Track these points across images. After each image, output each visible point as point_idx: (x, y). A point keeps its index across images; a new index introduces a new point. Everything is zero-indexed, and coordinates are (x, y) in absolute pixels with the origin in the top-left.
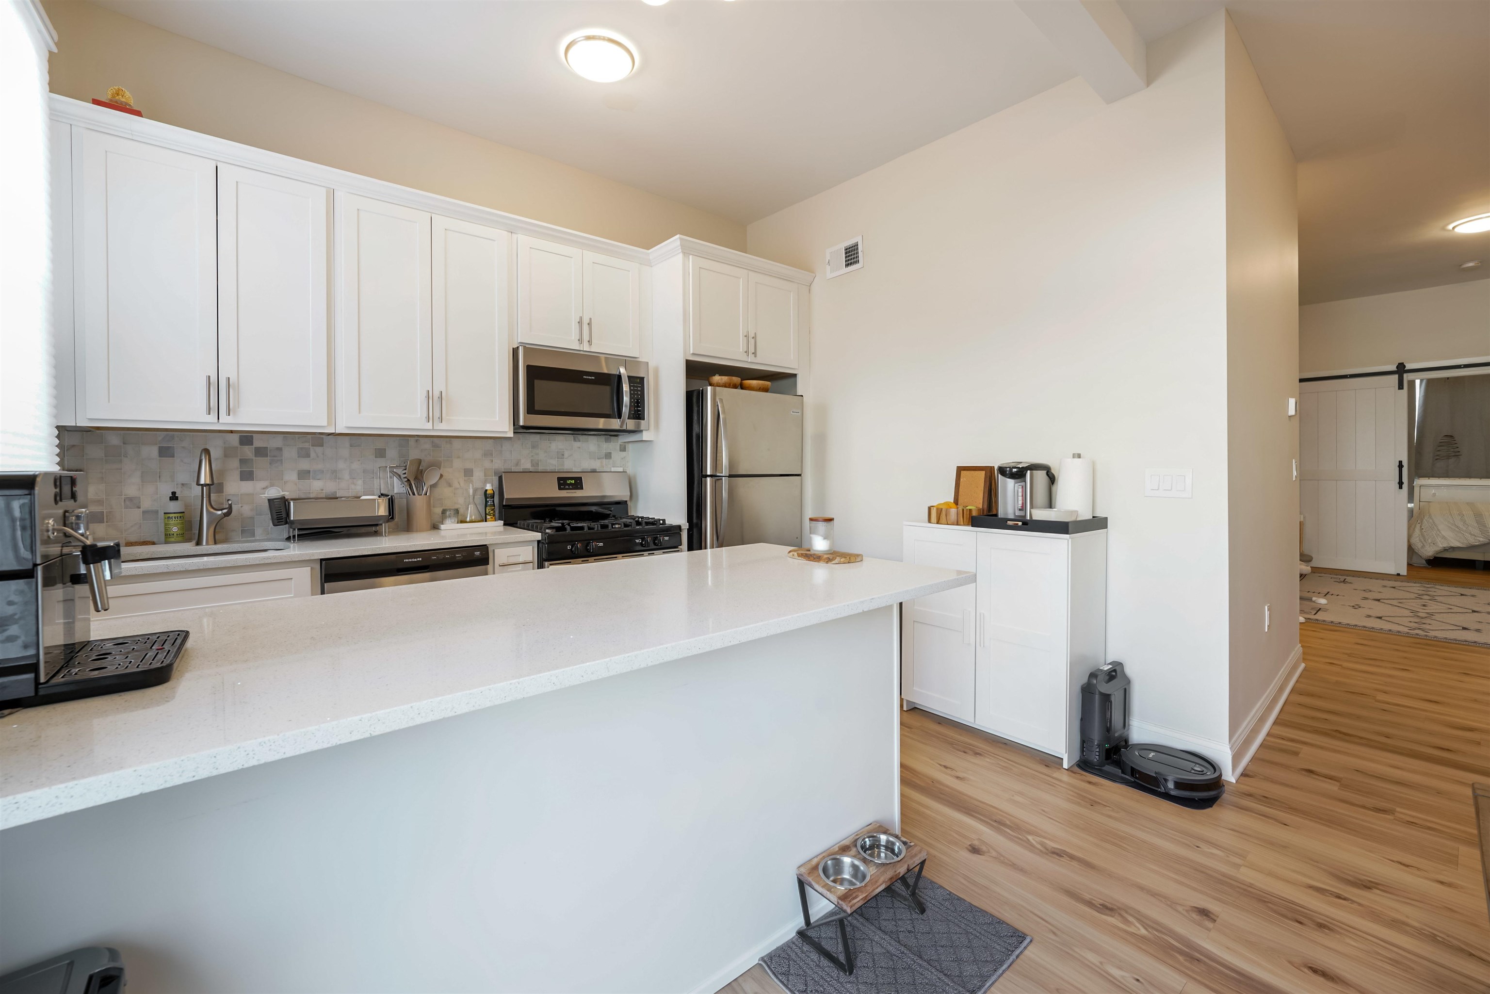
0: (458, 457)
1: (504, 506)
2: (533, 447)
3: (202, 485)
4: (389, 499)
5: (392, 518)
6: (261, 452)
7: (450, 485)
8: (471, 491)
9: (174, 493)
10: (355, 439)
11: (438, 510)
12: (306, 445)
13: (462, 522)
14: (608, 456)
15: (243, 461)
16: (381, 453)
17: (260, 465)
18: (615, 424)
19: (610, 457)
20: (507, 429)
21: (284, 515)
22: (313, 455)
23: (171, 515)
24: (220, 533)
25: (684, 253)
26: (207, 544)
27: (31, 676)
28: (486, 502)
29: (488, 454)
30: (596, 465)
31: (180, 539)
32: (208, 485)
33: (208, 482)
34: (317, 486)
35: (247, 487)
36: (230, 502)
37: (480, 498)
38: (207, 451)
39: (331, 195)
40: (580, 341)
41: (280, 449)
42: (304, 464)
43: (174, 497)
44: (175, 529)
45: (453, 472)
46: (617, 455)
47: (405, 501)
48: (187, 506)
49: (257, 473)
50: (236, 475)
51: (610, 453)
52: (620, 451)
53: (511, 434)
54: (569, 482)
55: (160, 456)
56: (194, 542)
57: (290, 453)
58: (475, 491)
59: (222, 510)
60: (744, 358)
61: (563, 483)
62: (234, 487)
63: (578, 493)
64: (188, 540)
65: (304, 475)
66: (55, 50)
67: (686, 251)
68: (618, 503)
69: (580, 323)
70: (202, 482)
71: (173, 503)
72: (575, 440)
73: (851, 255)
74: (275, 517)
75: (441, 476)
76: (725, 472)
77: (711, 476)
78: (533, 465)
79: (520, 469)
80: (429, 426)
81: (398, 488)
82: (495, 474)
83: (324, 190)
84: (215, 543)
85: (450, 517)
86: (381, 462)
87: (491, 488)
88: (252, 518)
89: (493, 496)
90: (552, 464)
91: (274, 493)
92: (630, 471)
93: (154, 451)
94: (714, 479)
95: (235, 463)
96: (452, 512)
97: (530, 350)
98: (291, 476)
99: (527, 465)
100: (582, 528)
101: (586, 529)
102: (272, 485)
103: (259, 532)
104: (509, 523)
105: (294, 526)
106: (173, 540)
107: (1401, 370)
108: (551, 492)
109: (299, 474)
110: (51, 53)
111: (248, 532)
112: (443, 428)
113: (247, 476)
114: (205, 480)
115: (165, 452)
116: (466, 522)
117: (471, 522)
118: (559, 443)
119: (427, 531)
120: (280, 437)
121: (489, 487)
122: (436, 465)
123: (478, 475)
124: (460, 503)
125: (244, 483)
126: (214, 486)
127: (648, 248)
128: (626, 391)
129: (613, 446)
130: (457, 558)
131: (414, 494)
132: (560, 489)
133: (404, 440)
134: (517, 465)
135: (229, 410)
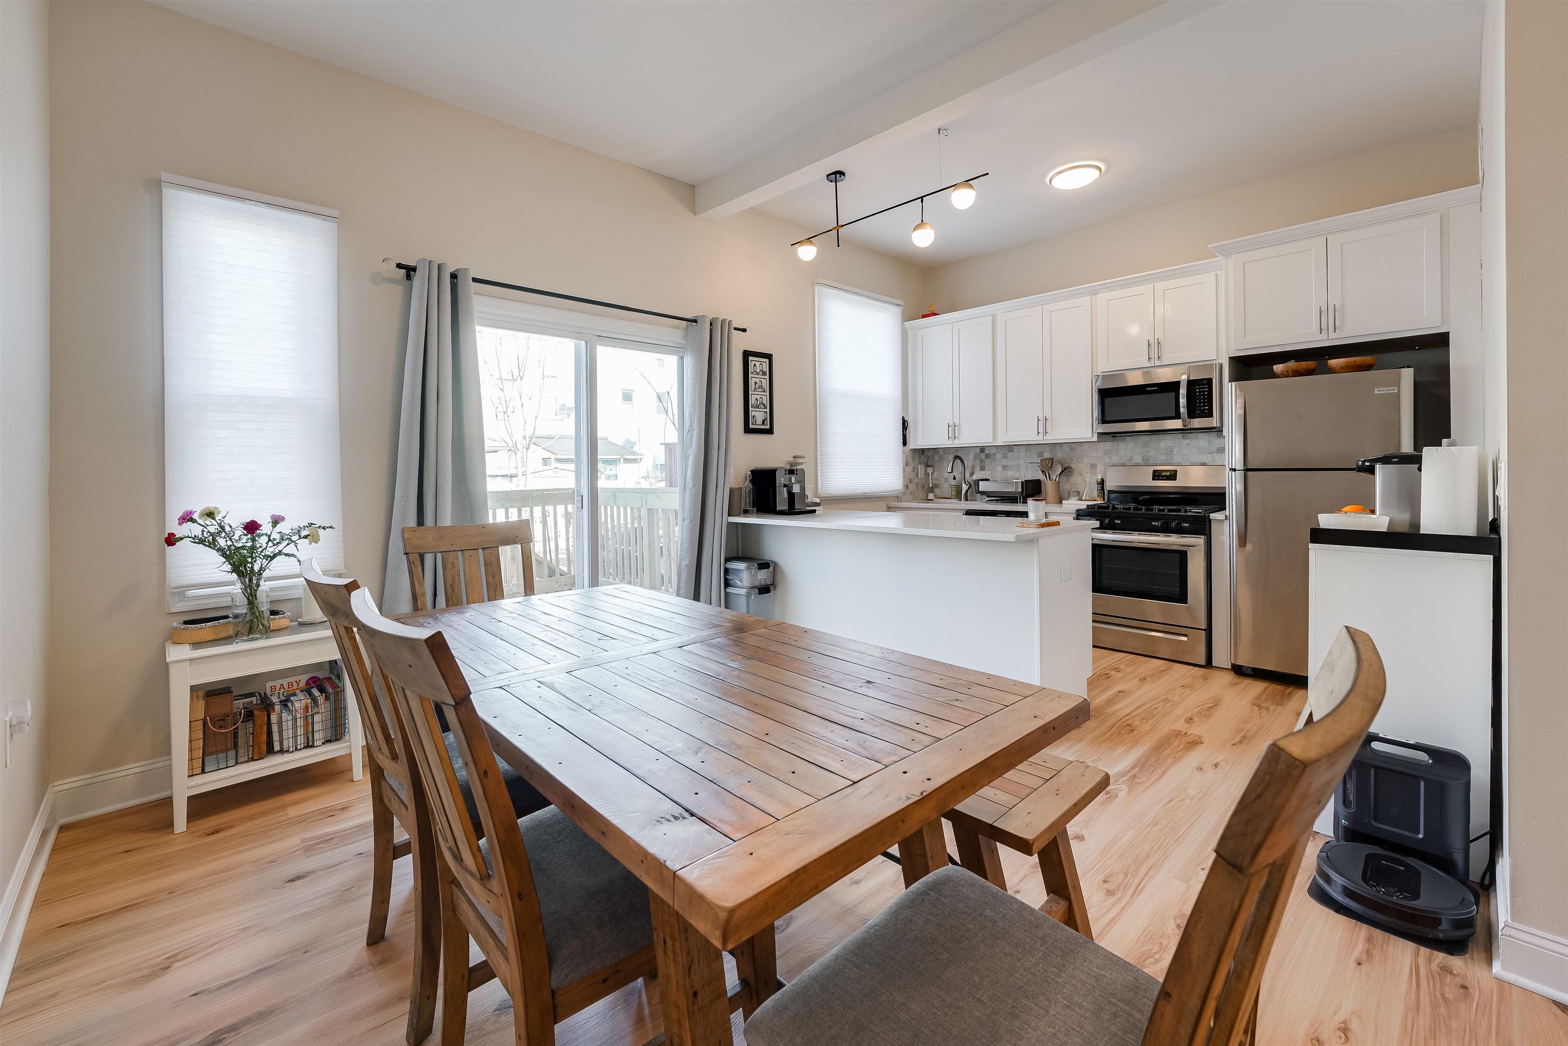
0: (1087, 456)
1: (1108, 491)
2: (1144, 446)
5: (1039, 494)
6: (987, 456)
7: (1080, 475)
9: (954, 476)
13: (1079, 499)
15: (981, 461)
16: (1041, 455)
18: (1177, 424)
20: (1092, 436)
21: (978, 488)
22: (1008, 457)
23: (953, 486)
25: (1224, 256)
28: (1097, 487)
34: (1011, 474)
39: (994, 319)
40: (1150, 359)
41: (995, 454)
42: (1005, 462)
43: (954, 478)
44: (954, 493)
45: (1081, 467)
49: (987, 467)
53: (1095, 439)
54: (1164, 474)
57: (999, 456)
60: (1320, 338)
61: (1157, 475)
63: (1169, 483)
65: (1005, 468)
69: (1149, 345)
71: (954, 481)
76: (1239, 466)
78: (1143, 460)
80: (1040, 438)
83: (991, 317)
85: (1073, 494)
87: (1100, 478)
89: (1102, 483)
96: (1076, 491)
97: (1104, 377)
98: (999, 468)
108: (1143, 482)
109: (1002, 468)
112: (1049, 438)
116: (1082, 500)
117: (1084, 500)
119: (1055, 504)
120: (995, 448)
128: (1183, 394)
131: (1048, 480)
132: (1154, 480)
135: (955, 437)
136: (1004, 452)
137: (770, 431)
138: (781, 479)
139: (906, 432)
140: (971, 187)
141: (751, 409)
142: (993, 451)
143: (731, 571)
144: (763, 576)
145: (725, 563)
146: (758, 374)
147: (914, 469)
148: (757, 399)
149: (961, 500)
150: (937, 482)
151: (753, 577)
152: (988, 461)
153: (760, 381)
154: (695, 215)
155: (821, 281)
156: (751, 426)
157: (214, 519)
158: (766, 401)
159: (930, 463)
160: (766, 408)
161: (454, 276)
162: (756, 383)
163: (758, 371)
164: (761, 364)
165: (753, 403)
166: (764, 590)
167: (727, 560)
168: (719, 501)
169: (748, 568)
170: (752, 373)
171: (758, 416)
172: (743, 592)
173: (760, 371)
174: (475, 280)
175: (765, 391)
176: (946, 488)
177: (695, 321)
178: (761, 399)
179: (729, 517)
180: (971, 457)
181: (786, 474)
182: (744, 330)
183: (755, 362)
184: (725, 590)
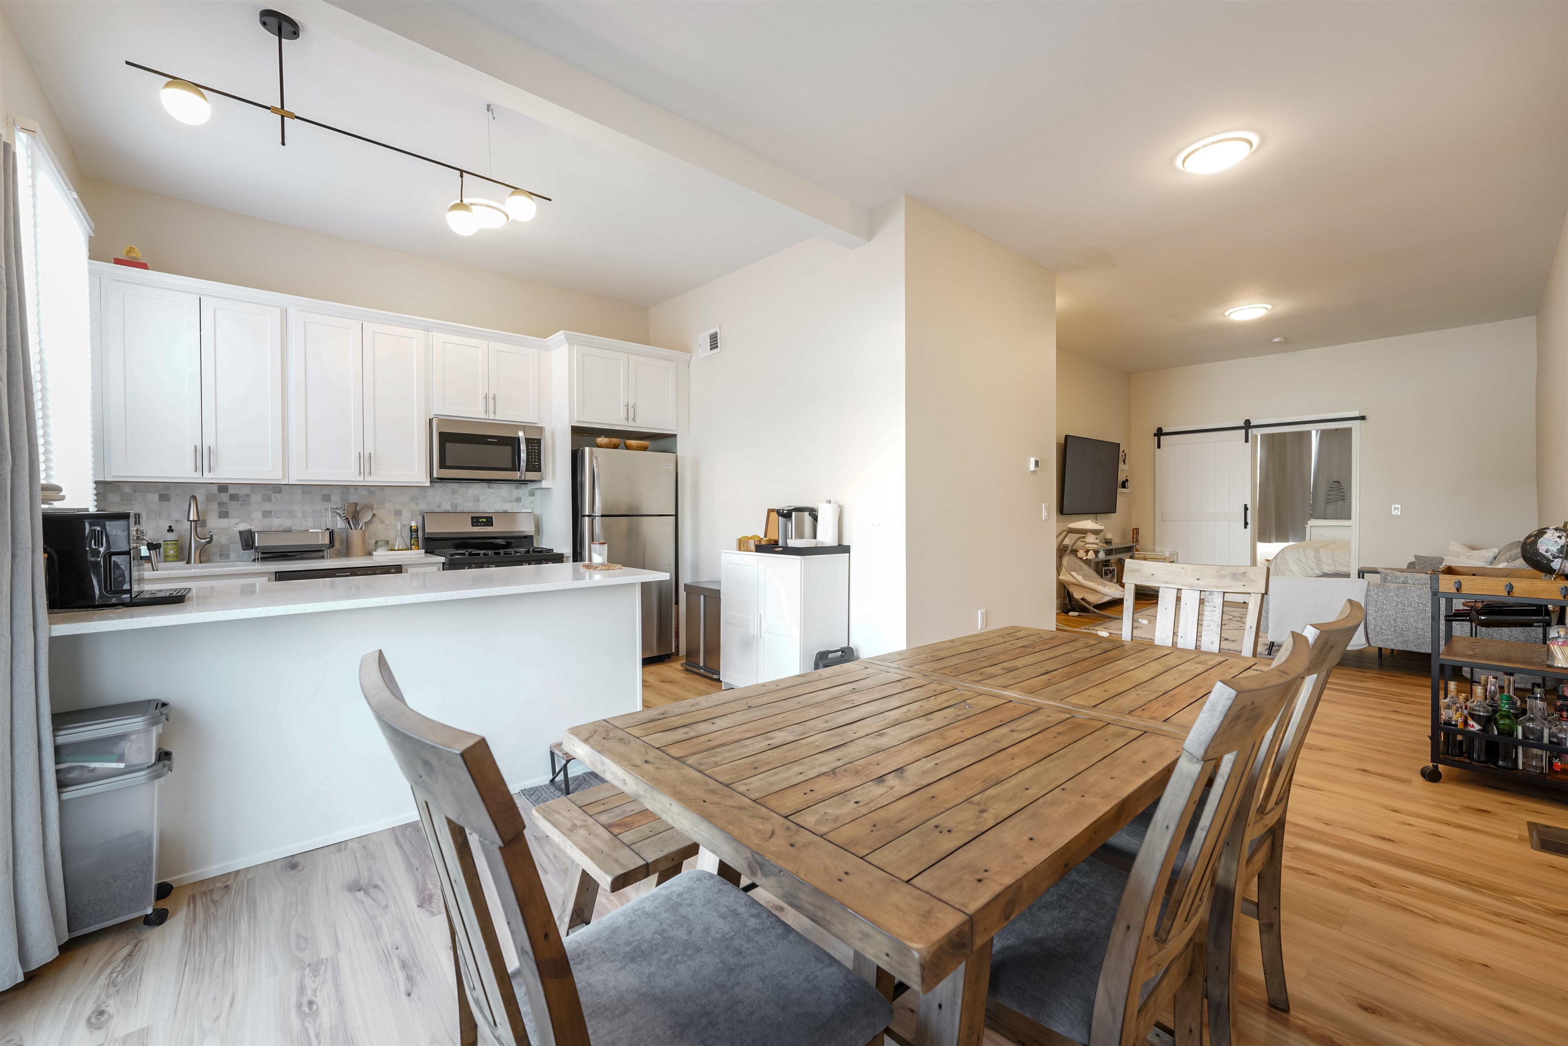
0: (390, 501)
1: (426, 538)
2: (453, 493)
3: (191, 521)
4: (330, 532)
5: (333, 546)
6: (234, 497)
7: (383, 522)
8: (399, 527)
9: (170, 527)
10: (307, 489)
11: (373, 541)
12: (269, 492)
13: (391, 550)
14: (519, 500)
15: (221, 504)
16: (327, 498)
17: (233, 507)
18: (516, 475)
19: (521, 501)
20: (424, 481)
21: (251, 543)
22: (273, 499)
23: (168, 542)
24: (204, 557)
25: (570, 344)
26: (195, 562)
27: (129, 595)
28: (412, 535)
29: (413, 499)
30: (508, 507)
31: (175, 559)
32: (195, 521)
33: (195, 519)
34: (277, 523)
35: (224, 522)
36: (211, 533)
37: (407, 533)
38: (194, 497)
39: (284, 314)
40: (486, 412)
41: (248, 495)
42: (267, 506)
43: (170, 530)
44: (171, 552)
45: (385, 512)
46: (526, 499)
47: (345, 533)
48: (180, 536)
49: (231, 512)
50: (216, 514)
51: (521, 498)
52: (530, 496)
53: (428, 484)
54: (481, 520)
55: (160, 500)
56: (185, 562)
57: (256, 498)
58: (403, 526)
59: (205, 539)
60: (626, 423)
61: (476, 521)
62: (214, 523)
63: (488, 529)
64: (182, 560)
65: (267, 514)
66: (93, 235)
67: (571, 342)
68: (526, 537)
69: (486, 397)
70: (191, 519)
71: (170, 534)
72: (489, 487)
73: (714, 342)
74: (244, 544)
75: (374, 515)
76: (598, 512)
77: (589, 516)
78: (452, 507)
79: (442, 509)
80: (361, 478)
81: (340, 524)
82: (420, 513)
83: (279, 309)
84: (201, 563)
85: (381, 546)
86: (327, 505)
87: (415, 525)
88: (228, 545)
89: (417, 531)
90: (470, 506)
91: (243, 527)
92: (537, 512)
93: (155, 497)
94: (591, 518)
95: (214, 506)
96: (383, 543)
97: (443, 421)
98: (257, 515)
99: (448, 507)
100: (479, 554)
101: (482, 555)
102: (242, 521)
103: (232, 555)
104: (429, 551)
105: (258, 550)
106: (170, 560)
107: (1248, 425)
108: (466, 528)
109: (262, 514)
110: (90, 237)
111: (224, 555)
112: (372, 480)
113: (224, 515)
114: (193, 518)
115: (164, 498)
116: (394, 550)
117: (397, 550)
118: (475, 490)
119: (362, 556)
121: (413, 524)
122: (370, 507)
123: (406, 514)
124: (390, 535)
125: (221, 520)
126: (199, 522)
127: (545, 336)
128: (523, 450)
129: (524, 491)
131: (352, 529)
132: (473, 525)
133: (345, 489)
134: (439, 507)
135: (210, 469)
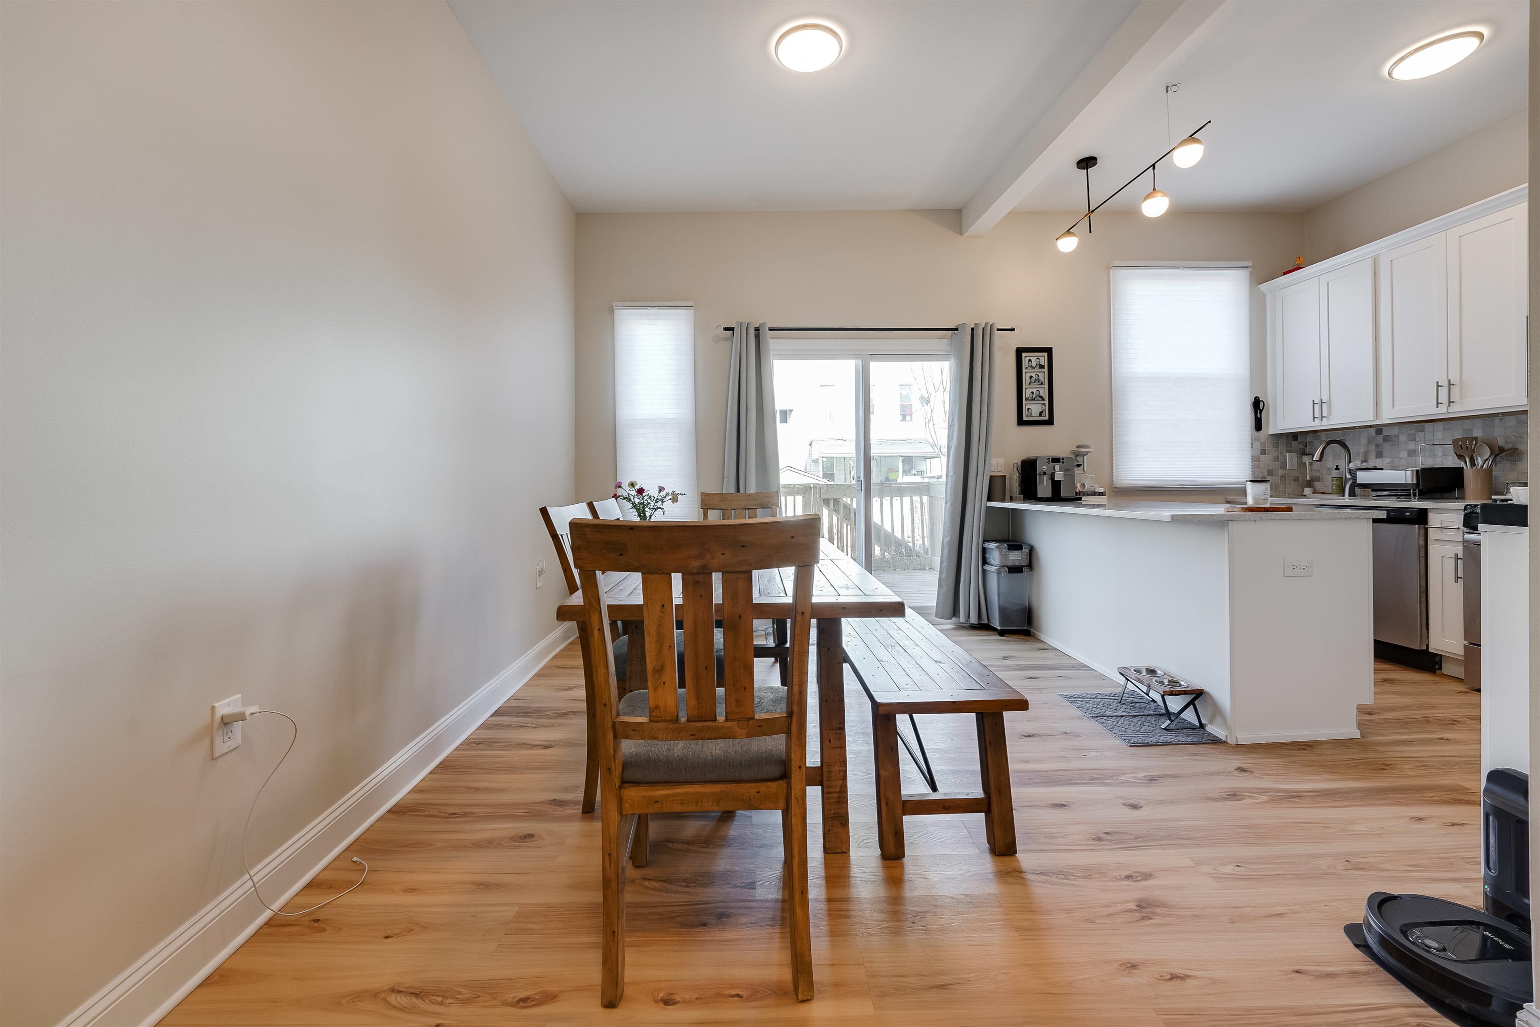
6: (1386, 439)
9: (1337, 466)
15: (1377, 445)
22: (1417, 439)
41: (1397, 436)
42: (1412, 446)
43: (1337, 468)
49: (1385, 453)
57: (1403, 438)
71: (1336, 471)
80: (1443, 410)
83: (1373, 259)
95: (1373, 447)
98: (1404, 454)
109: (1408, 453)
112: (1456, 411)
130: (1391, 515)
135: (1322, 417)
136: (1410, 432)
137: (1050, 422)
138: (1042, 467)
139: (1261, 414)
140: (1197, 141)
141: (1024, 402)
142: (1395, 431)
143: (987, 550)
144: (1015, 557)
145: (983, 543)
146: (1033, 368)
147: (1277, 459)
148: (1033, 393)
149: (1344, 496)
150: (1317, 474)
151: (1004, 557)
152: (1387, 446)
153: (1037, 374)
154: (962, 235)
155: (1115, 263)
156: (1025, 418)
157: (634, 487)
158: (1044, 393)
159: (1308, 450)
160: (1043, 400)
161: (757, 329)
162: (1031, 377)
163: (1034, 365)
164: (1038, 358)
165: (1028, 396)
166: (1015, 570)
167: (984, 541)
168: (979, 487)
169: (997, 548)
170: (1026, 368)
171: (1034, 410)
172: (994, 569)
173: (1037, 365)
174: (771, 329)
175: (1042, 383)
176: (1328, 481)
177: (957, 329)
178: (1038, 392)
179: (988, 502)
180: (1364, 441)
181: (1048, 462)
182: (1013, 330)
183: (1030, 358)
184: (983, 567)
